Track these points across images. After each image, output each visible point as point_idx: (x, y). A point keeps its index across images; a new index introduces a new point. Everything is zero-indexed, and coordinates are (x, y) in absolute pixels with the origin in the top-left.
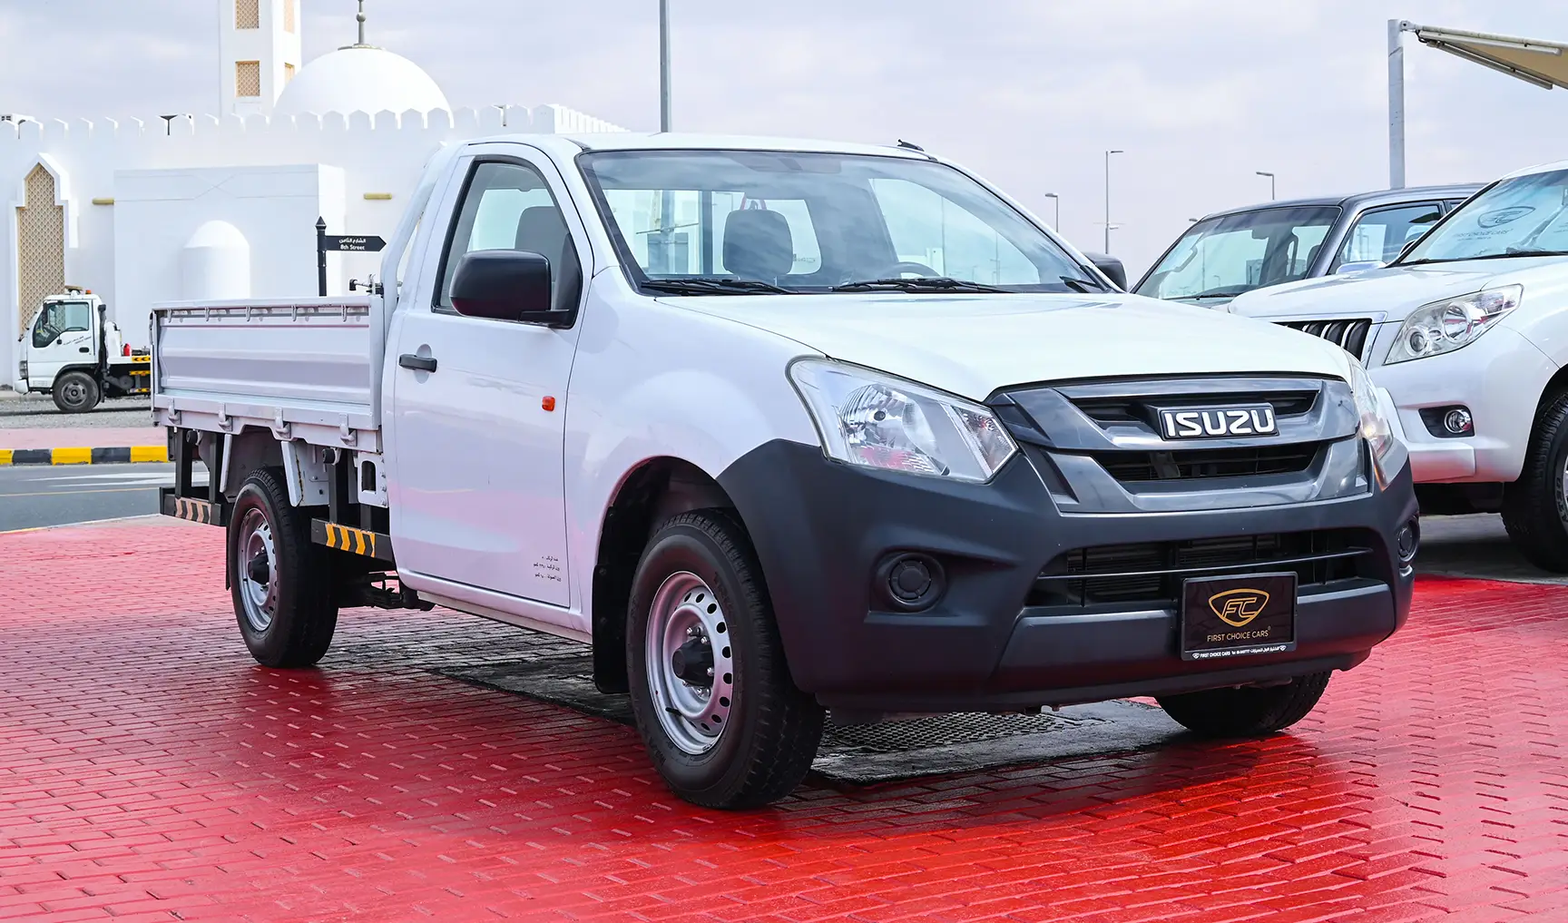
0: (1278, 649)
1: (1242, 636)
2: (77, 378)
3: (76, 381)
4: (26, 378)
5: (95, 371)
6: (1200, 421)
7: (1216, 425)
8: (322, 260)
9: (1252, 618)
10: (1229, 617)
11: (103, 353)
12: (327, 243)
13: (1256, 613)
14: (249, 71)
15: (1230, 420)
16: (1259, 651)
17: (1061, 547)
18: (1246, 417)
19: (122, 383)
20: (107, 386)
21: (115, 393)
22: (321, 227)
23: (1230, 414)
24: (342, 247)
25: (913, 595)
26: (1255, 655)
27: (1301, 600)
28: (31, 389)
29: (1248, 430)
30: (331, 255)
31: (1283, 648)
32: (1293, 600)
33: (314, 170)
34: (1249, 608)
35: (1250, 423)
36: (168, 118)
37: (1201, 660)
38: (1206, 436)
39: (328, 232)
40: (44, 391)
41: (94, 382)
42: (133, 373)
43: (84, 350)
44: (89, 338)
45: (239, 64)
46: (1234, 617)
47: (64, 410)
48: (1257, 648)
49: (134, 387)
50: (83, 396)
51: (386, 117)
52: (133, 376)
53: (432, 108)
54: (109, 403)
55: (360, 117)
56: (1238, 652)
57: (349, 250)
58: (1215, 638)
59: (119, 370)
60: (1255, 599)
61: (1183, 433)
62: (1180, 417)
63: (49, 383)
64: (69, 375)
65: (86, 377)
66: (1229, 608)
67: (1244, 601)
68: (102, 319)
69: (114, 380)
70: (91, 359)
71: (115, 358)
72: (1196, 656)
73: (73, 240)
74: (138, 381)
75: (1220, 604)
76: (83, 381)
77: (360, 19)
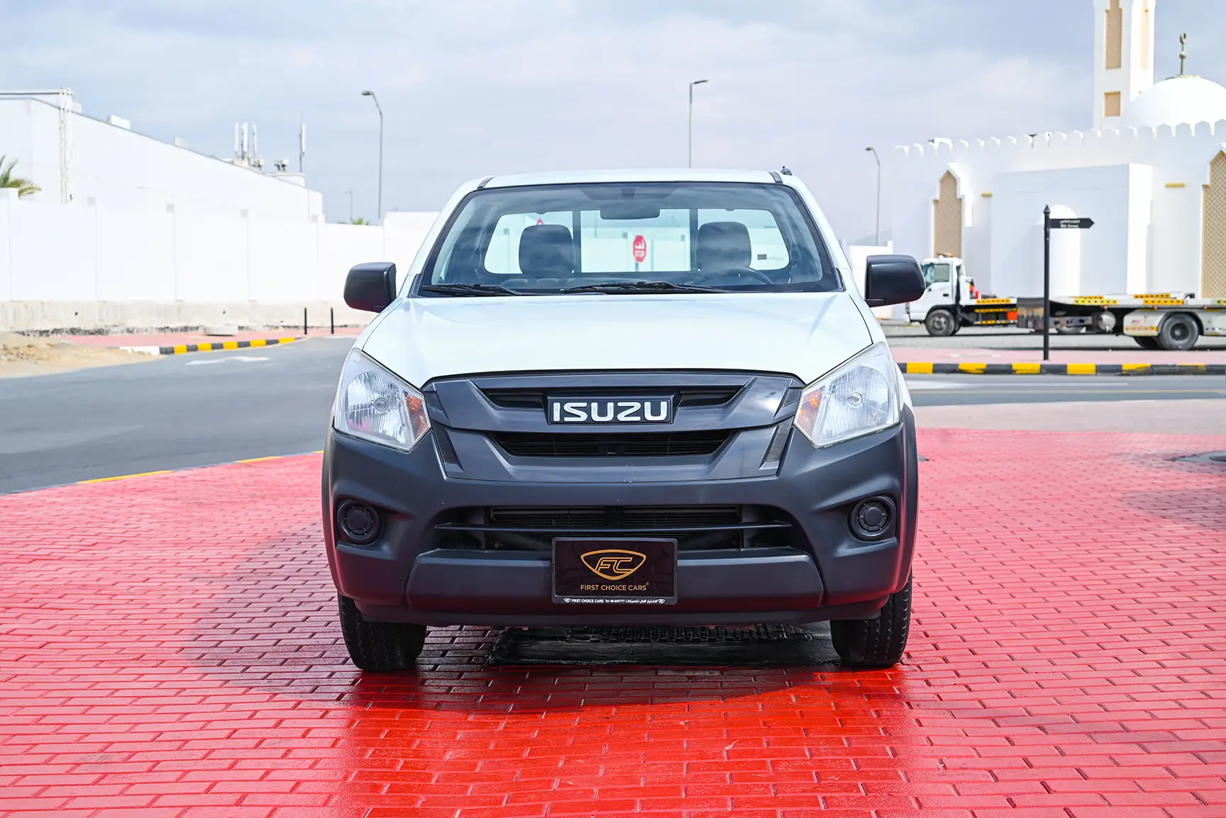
0: (656, 601)
1: (617, 588)
2: (941, 314)
3: (940, 316)
4: (908, 313)
5: (954, 309)
6: (587, 410)
7: (602, 412)
8: (1047, 235)
9: (628, 574)
10: (601, 571)
11: (958, 298)
12: (1051, 223)
13: (633, 571)
14: (1113, 98)
15: (618, 410)
16: (635, 601)
17: (444, 504)
18: (637, 406)
19: (970, 318)
20: (960, 319)
21: (966, 323)
22: (1047, 213)
23: (620, 404)
24: (1062, 226)
25: (361, 532)
26: (630, 604)
27: (681, 563)
28: (912, 321)
29: (638, 419)
30: (1053, 231)
31: (661, 601)
32: (673, 563)
33: (1125, 169)
34: (623, 565)
35: (640, 412)
36: (1032, 136)
37: (571, 604)
38: (590, 421)
39: (1052, 216)
40: (921, 322)
41: (952, 317)
42: (977, 311)
43: (946, 295)
44: (949, 287)
45: (1107, 94)
46: (610, 572)
47: (932, 335)
48: (633, 600)
49: (978, 320)
50: (944, 326)
51: (1184, 127)
52: (977, 314)
53: (1218, 120)
54: (963, 330)
55: (1164, 129)
56: (612, 601)
57: (1067, 227)
58: (588, 587)
59: (969, 309)
60: (631, 558)
61: (567, 419)
62: (568, 407)
63: (923, 317)
64: (935, 312)
65: (947, 313)
66: (602, 563)
67: (619, 560)
68: (958, 274)
69: (965, 316)
70: (950, 301)
71: (966, 300)
72: (567, 600)
73: (968, 221)
74: (980, 316)
75: (593, 560)
76: (944, 316)
77: (1182, 57)
